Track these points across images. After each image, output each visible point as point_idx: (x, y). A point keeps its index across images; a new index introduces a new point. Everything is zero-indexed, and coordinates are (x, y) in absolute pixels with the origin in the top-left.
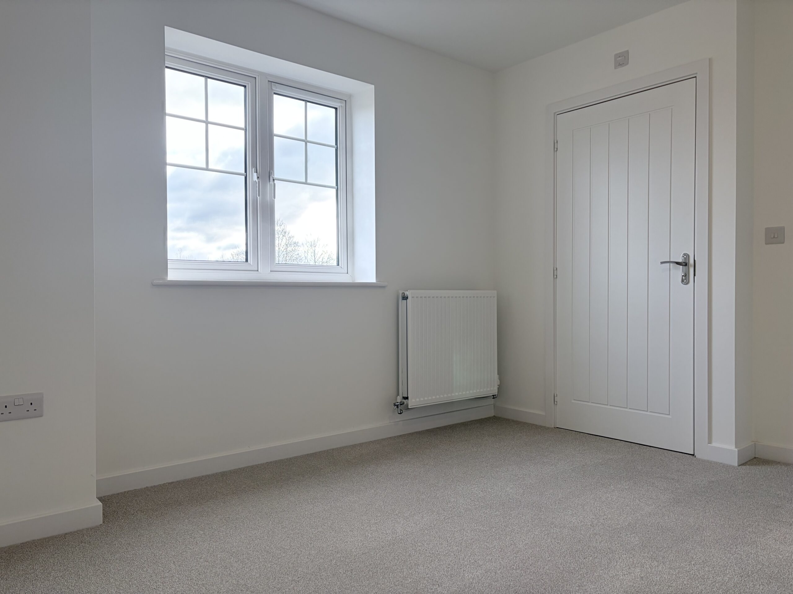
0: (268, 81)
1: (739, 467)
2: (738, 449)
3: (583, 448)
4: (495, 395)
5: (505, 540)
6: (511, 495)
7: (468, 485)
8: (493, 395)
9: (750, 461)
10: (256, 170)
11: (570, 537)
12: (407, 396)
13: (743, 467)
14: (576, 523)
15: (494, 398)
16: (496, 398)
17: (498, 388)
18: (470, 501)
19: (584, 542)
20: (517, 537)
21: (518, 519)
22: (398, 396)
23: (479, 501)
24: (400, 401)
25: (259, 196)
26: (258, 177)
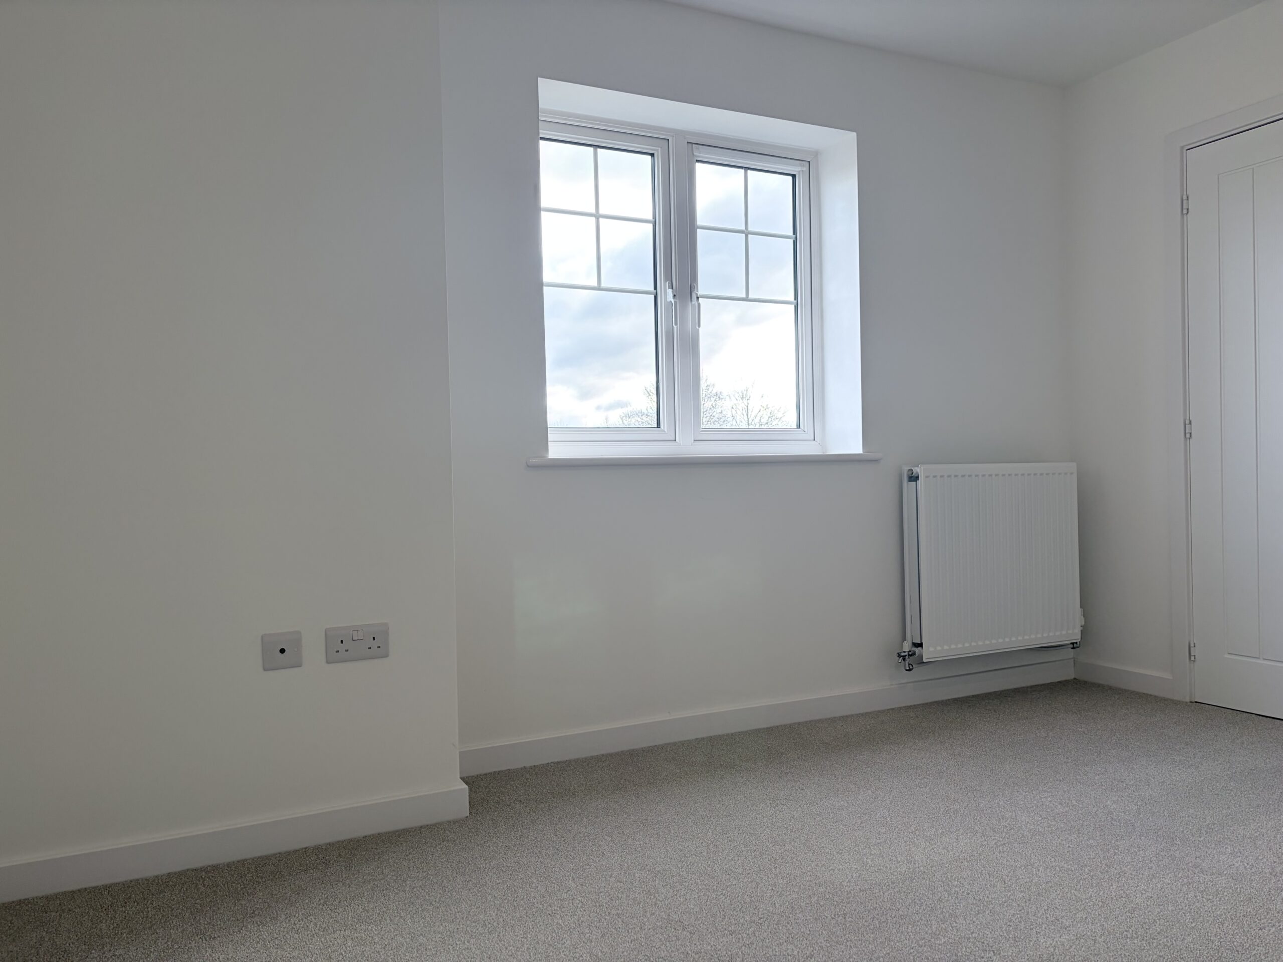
0: (688, 142)
3: (1248, 739)
4: (1076, 643)
5: (1109, 888)
6: (1114, 813)
8: (1073, 644)
10: (670, 285)
11: (1231, 891)
12: (919, 642)
14: (1241, 868)
15: (1073, 648)
16: (1078, 647)
17: (1081, 631)
18: (1040, 819)
19: (1258, 901)
20: (1130, 886)
21: (1132, 854)
22: (905, 642)
23: (1056, 819)
24: (908, 650)
25: (676, 324)
26: (674, 296)
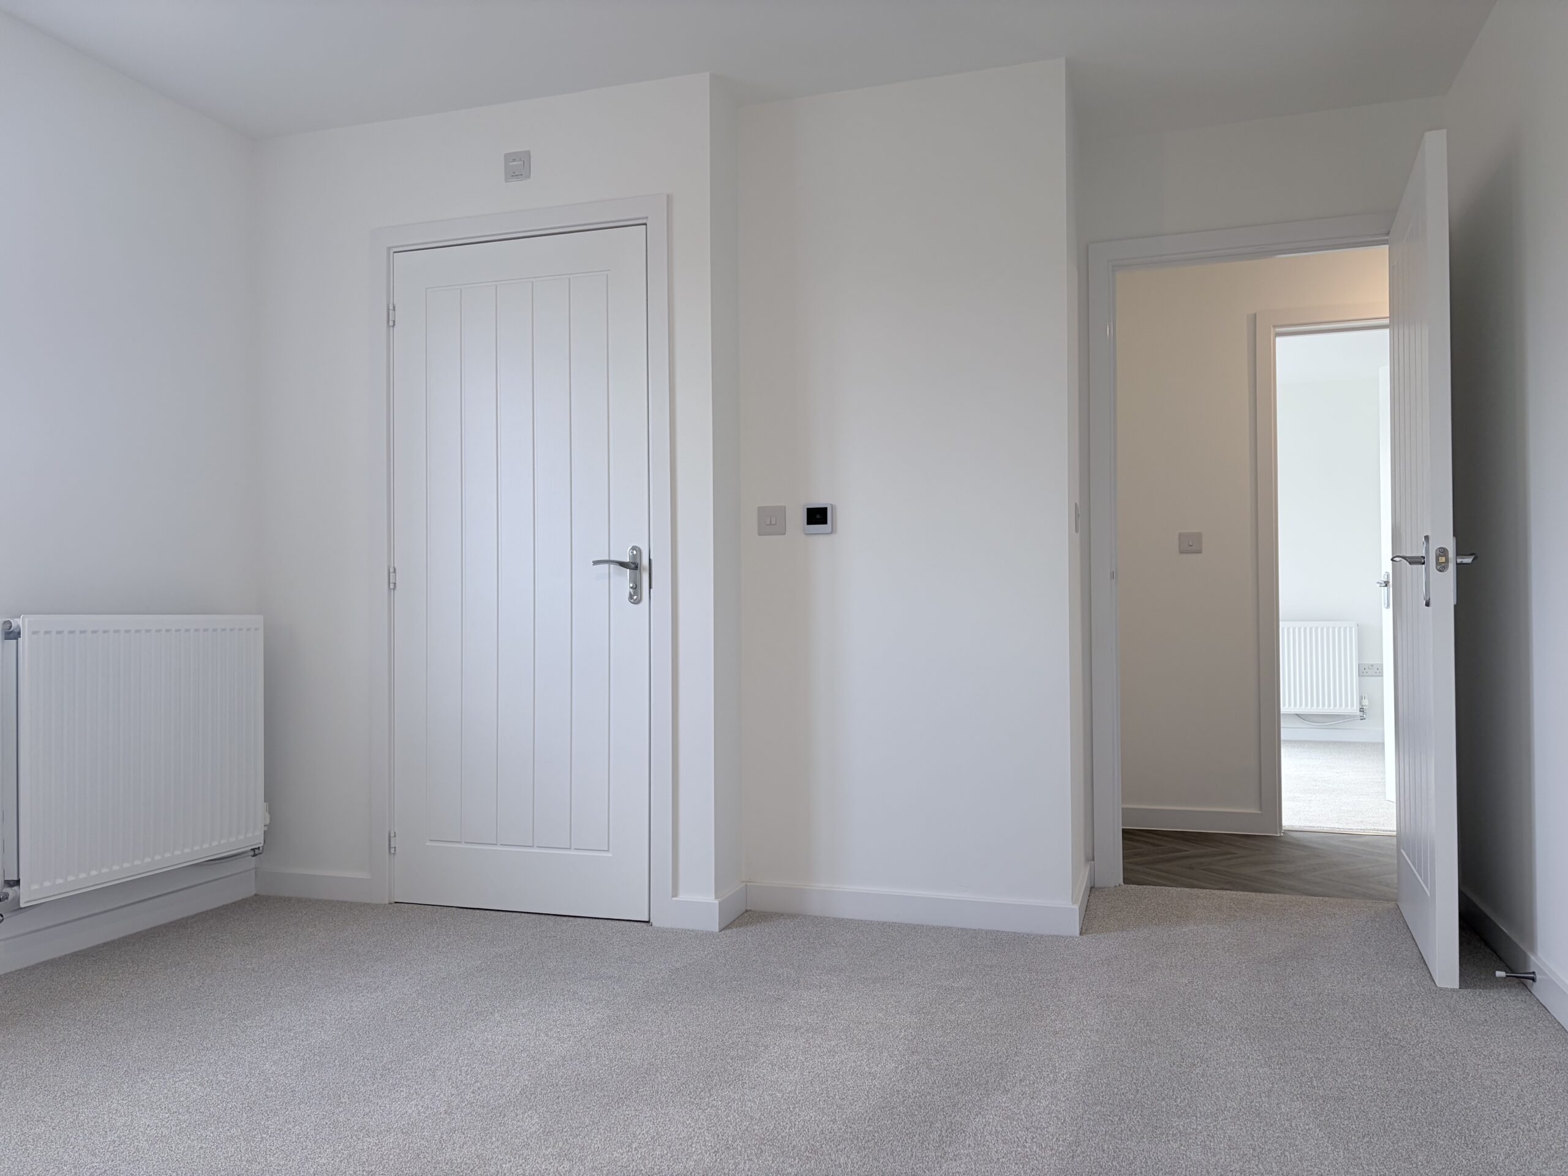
1: (721, 933)
2: (719, 900)
3: (444, 939)
4: (257, 849)
7: (166, 1077)
8: (253, 850)
9: (737, 919)
12: (16, 879)
13: (727, 932)
15: (253, 855)
16: (259, 854)
17: (264, 831)
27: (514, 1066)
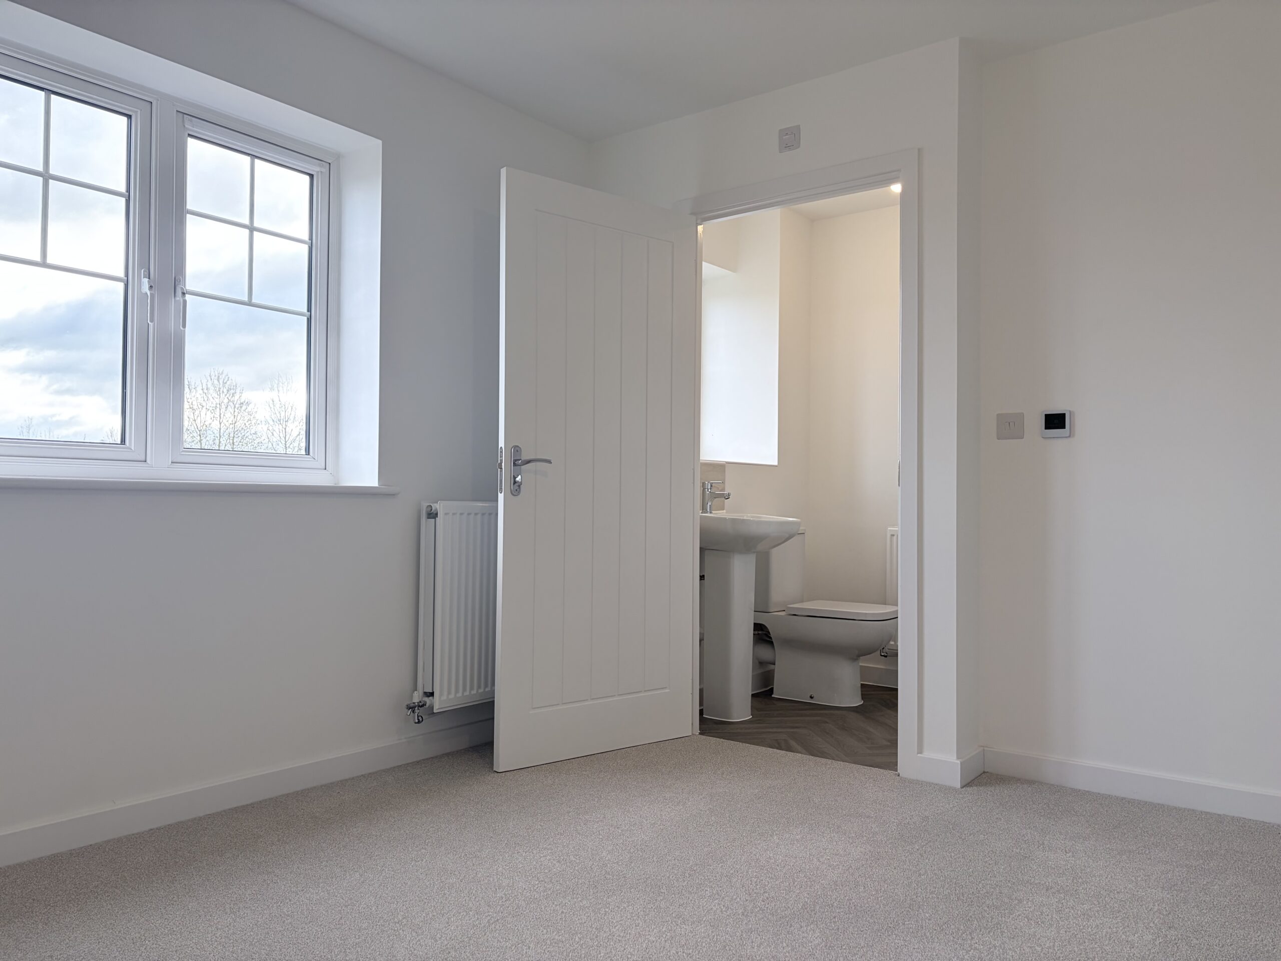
0: (177, 112)
1: (963, 789)
2: (962, 760)
7: (535, 852)
9: (977, 778)
10: (147, 273)
13: (968, 789)
22: (416, 692)
24: (418, 701)
26: (151, 287)
27: (794, 883)
